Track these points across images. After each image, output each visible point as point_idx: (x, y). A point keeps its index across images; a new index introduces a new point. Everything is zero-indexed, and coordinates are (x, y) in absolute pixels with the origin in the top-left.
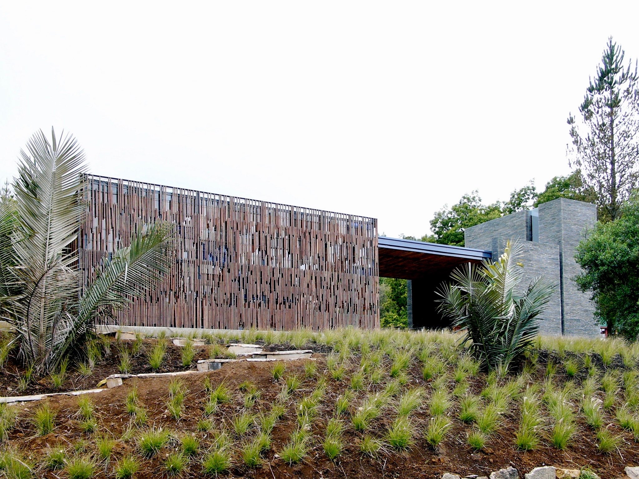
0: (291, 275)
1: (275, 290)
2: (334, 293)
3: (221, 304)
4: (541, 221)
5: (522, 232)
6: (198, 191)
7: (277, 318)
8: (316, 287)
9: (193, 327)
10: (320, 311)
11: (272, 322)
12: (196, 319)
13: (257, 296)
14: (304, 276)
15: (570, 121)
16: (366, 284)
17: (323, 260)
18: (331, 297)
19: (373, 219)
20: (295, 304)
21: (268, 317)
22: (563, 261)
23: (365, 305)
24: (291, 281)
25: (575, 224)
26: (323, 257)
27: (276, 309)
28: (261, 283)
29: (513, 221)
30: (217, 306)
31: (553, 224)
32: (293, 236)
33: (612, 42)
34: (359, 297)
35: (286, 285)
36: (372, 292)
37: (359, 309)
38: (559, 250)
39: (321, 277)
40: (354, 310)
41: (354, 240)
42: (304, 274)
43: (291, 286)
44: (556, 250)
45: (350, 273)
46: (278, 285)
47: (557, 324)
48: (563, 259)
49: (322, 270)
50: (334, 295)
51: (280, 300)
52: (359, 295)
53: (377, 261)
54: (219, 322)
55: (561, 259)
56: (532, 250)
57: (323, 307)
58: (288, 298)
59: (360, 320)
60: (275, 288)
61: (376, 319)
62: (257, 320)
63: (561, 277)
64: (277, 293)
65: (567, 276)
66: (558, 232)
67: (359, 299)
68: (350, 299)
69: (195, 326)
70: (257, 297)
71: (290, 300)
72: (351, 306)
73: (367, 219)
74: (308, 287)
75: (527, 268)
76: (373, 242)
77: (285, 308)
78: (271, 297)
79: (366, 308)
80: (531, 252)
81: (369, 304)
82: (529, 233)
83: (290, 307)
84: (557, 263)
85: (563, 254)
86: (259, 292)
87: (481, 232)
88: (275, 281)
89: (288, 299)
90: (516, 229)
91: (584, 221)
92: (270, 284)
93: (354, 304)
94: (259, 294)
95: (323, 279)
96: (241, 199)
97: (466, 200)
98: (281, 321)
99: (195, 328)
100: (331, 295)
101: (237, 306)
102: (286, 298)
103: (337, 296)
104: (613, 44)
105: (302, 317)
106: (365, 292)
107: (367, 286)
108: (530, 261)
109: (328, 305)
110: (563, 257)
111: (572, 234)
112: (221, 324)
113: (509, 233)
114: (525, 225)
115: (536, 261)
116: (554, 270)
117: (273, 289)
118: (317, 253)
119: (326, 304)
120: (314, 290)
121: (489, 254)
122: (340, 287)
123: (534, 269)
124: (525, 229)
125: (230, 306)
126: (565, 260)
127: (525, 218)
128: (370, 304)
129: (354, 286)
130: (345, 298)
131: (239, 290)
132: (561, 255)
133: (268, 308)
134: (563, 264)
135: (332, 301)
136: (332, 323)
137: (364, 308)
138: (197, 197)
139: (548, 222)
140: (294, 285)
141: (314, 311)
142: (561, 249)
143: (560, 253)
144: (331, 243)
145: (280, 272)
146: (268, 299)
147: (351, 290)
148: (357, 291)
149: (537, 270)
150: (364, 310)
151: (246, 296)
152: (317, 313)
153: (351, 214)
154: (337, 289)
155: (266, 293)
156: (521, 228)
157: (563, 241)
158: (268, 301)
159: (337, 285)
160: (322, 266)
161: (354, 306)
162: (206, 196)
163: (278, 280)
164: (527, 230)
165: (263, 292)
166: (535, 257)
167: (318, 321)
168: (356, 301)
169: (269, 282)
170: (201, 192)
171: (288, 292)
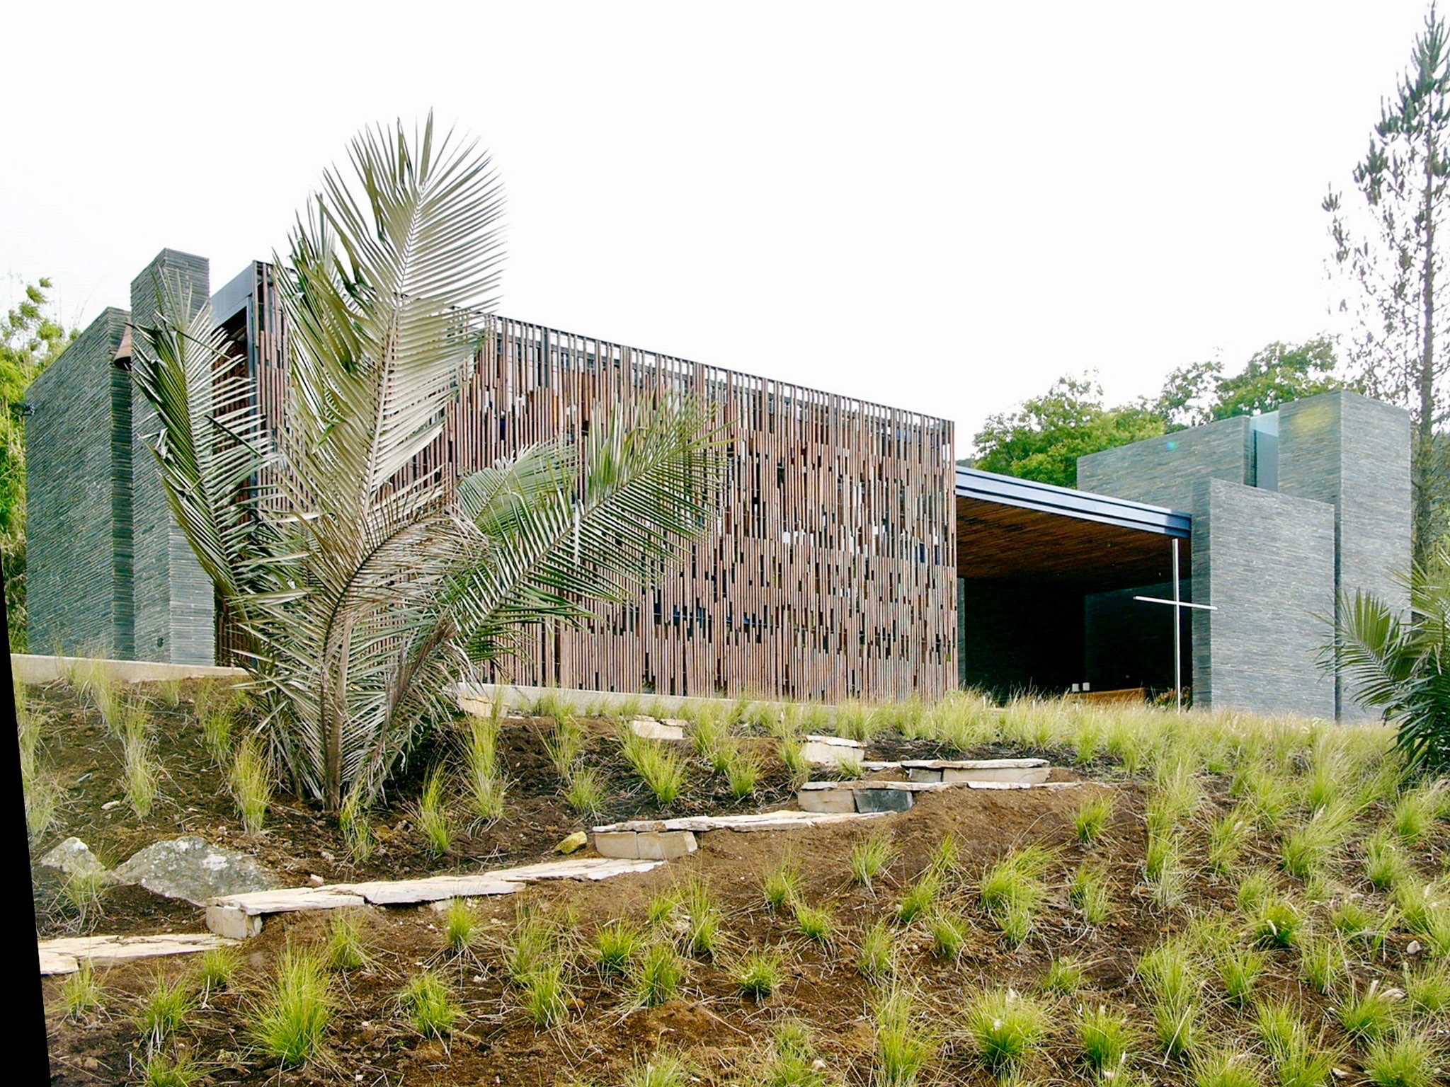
0: (762, 557)
1: (725, 596)
2: (858, 606)
3: (602, 628)
4: (1287, 445)
5: (1235, 470)
6: (545, 328)
7: (730, 666)
8: (818, 591)
9: (535, 684)
10: (827, 652)
11: (719, 677)
12: (544, 665)
13: (685, 609)
14: (791, 562)
15: (1331, 204)
16: (928, 586)
17: (834, 521)
18: (850, 616)
19: (944, 421)
20: (772, 633)
21: (710, 664)
22: (1342, 544)
23: (924, 639)
24: (762, 573)
25: (1368, 456)
26: (833, 515)
27: (728, 643)
28: (694, 576)
29: (1209, 442)
30: (593, 632)
31: (1318, 452)
32: (767, 457)
33: (1436, 14)
34: (912, 617)
35: (751, 583)
36: (942, 607)
37: (914, 649)
38: (1333, 517)
39: (829, 566)
40: (903, 651)
41: (904, 473)
42: (791, 556)
43: (762, 585)
44: (1328, 516)
45: (893, 556)
46: (733, 582)
47: (1327, 695)
48: (1342, 539)
49: (831, 547)
50: (858, 611)
51: (738, 621)
52: (912, 612)
53: (953, 528)
54: (597, 674)
55: (1337, 540)
56: (1279, 514)
57: (833, 641)
58: (754, 616)
59: (915, 677)
60: (724, 590)
61: (950, 673)
62: (684, 670)
63: (1337, 582)
64: (731, 603)
65: (1348, 581)
66: (1331, 472)
67: (912, 623)
68: (894, 622)
69: (540, 682)
70: (685, 613)
71: (760, 621)
72: (894, 640)
73: (932, 422)
74: (800, 589)
75: (1268, 557)
76: (946, 481)
77: (749, 641)
78: (717, 612)
79: (929, 648)
80: (1278, 521)
81: (934, 637)
82: (1251, 472)
83: (759, 640)
84: (1329, 547)
85: (1342, 528)
86: (688, 597)
87: (1122, 468)
88: (724, 571)
89: (754, 620)
90: (1218, 462)
91: (1385, 448)
92: (714, 578)
93: (903, 636)
94: (688, 605)
95: (833, 568)
96: (646, 355)
97: (1065, 388)
98: (739, 674)
99: (539, 688)
100: (850, 611)
101: (637, 634)
102: (750, 617)
103: (863, 614)
104: (1438, 20)
105: (787, 666)
106: (927, 605)
107: (930, 590)
108: (1274, 539)
109: (845, 635)
110: (1342, 534)
111: (1361, 480)
112: (602, 680)
113: (1199, 471)
114: (1241, 452)
115: (1286, 542)
116: (1323, 564)
117: (720, 593)
118: (821, 503)
119: (840, 634)
120: (813, 600)
121: (1183, 521)
122: (871, 589)
123: (1283, 560)
124: (1241, 462)
125: (621, 634)
126: (1346, 542)
127: (1241, 436)
128: (937, 636)
129: (902, 590)
130: (883, 620)
131: (644, 593)
132: (1337, 529)
133: (710, 641)
134: (1342, 551)
135: (852, 626)
136: (853, 683)
137: (924, 645)
138: (543, 344)
139: (1304, 447)
140: (768, 584)
141: (813, 653)
142: (1337, 515)
143: (1336, 523)
144: (851, 478)
145: (736, 548)
146: (710, 617)
147: (896, 600)
148: (910, 602)
149: (1288, 564)
150: (924, 653)
151: (657, 608)
152: (821, 656)
153: (897, 407)
154: (866, 598)
155: (705, 603)
156: (1232, 462)
157: (1343, 496)
158: (710, 622)
159: (865, 587)
160: (831, 537)
161: (903, 641)
162: (564, 342)
163: (733, 570)
164: (1246, 464)
165: (698, 600)
166: (1285, 533)
167: (821, 676)
168: (906, 626)
169: (711, 573)
170: (552, 330)
171: (755, 599)
